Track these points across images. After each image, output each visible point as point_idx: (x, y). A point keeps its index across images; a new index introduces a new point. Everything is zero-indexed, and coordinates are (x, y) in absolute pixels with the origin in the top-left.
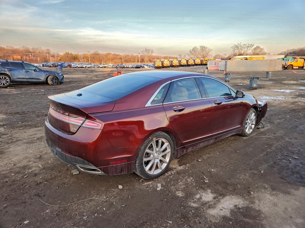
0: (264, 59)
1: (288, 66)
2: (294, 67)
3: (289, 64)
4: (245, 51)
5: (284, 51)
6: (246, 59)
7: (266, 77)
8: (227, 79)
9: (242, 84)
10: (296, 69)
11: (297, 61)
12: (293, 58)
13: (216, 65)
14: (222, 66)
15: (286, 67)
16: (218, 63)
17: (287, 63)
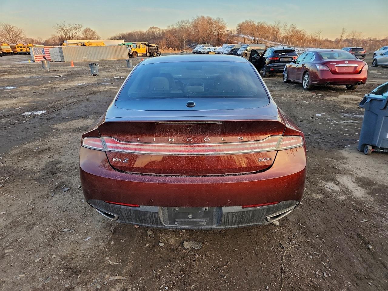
0: (105, 45)
1: (133, 53)
2: (139, 55)
3: (133, 51)
4: (73, 34)
5: (114, 35)
6: (83, 44)
7: (127, 66)
8: (95, 72)
9: (118, 77)
10: (141, 56)
11: (140, 47)
12: (133, 43)
13: (45, 53)
14: (56, 55)
15: (131, 54)
16: (48, 51)
17: (131, 49)
